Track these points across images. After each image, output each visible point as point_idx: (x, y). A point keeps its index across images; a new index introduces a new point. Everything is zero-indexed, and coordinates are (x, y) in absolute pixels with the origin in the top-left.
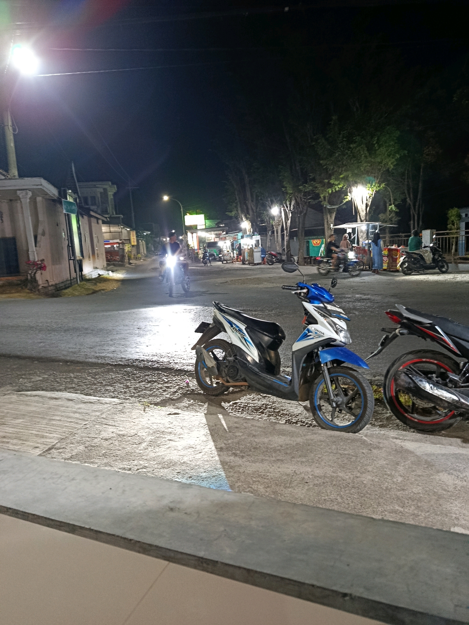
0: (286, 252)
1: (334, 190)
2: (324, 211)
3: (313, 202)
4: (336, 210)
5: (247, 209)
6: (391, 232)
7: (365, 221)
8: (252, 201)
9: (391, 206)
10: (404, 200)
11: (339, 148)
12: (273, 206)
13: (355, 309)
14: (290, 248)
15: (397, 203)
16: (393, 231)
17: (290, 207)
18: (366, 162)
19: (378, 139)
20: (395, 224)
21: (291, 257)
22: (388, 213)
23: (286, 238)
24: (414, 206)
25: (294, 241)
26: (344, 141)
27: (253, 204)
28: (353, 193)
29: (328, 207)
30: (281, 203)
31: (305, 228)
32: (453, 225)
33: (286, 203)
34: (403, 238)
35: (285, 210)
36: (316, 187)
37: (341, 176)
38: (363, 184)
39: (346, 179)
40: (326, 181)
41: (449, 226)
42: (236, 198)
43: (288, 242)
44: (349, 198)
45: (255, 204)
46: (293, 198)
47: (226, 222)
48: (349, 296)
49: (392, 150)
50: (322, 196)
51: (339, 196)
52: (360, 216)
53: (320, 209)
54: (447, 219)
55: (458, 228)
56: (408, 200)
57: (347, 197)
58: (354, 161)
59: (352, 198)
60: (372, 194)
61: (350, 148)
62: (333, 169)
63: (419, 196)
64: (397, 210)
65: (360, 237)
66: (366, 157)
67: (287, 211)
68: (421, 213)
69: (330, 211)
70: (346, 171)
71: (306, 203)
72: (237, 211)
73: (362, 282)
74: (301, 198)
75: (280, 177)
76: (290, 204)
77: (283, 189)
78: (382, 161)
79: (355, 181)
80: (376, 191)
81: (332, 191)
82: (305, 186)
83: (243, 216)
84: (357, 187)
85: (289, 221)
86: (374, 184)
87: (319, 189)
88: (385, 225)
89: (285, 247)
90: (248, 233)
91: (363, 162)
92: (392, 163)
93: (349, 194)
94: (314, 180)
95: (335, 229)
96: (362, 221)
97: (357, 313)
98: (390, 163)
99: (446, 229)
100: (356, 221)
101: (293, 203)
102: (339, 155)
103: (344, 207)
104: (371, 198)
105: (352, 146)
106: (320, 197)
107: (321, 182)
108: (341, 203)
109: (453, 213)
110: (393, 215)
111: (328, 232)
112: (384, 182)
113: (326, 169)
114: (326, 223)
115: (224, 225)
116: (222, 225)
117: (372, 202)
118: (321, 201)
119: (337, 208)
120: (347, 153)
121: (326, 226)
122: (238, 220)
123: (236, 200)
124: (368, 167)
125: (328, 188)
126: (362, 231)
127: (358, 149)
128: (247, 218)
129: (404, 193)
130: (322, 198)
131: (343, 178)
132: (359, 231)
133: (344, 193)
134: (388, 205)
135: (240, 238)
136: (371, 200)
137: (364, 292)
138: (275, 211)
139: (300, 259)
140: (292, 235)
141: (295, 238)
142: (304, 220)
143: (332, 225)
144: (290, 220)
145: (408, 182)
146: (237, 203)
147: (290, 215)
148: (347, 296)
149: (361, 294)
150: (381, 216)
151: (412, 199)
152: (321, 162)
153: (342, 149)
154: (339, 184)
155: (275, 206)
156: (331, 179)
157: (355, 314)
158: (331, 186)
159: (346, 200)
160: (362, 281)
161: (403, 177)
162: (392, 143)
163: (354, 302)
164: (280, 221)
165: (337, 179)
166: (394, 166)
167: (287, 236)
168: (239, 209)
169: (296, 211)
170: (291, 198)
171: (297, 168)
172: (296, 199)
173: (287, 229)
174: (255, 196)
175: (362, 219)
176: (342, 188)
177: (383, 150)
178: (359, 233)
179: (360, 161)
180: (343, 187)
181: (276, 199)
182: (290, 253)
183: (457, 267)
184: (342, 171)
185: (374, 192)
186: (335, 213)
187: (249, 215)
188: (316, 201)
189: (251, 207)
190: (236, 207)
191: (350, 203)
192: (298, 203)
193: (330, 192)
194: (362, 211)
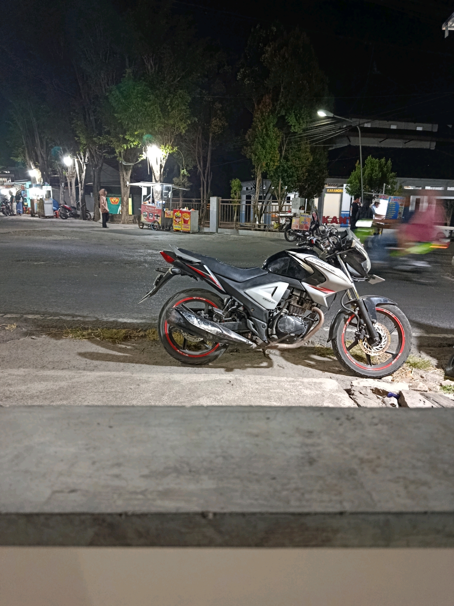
0: (81, 206)
1: (129, 146)
2: (120, 167)
3: (108, 156)
4: (131, 167)
5: (36, 155)
6: (184, 197)
7: (159, 182)
8: (42, 148)
9: (183, 171)
10: (195, 167)
11: (133, 103)
12: (66, 155)
13: (145, 262)
14: (85, 202)
15: (189, 169)
16: (185, 195)
17: (84, 159)
18: (160, 122)
19: (171, 102)
20: (187, 188)
21: (87, 213)
22: (181, 177)
23: (81, 192)
24: (204, 173)
25: (90, 196)
26: (138, 97)
27: (43, 151)
28: (148, 152)
29: (124, 164)
30: (74, 154)
31: (100, 183)
32: (236, 194)
33: (79, 154)
34: (194, 203)
35: (78, 162)
36: (112, 141)
37: (136, 133)
38: (157, 144)
39: (140, 137)
40: (121, 136)
41: (232, 195)
42: (23, 142)
43: (83, 196)
44: (144, 157)
45: (45, 151)
46: (88, 150)
47: (13, 168)
48: (142, 251)
49: (184, 115)
50: (117, 151)
51: (135, 154)
52: (155, 177)
53: (116, 166)
54: (231, 188)
55: (240, 198)
56: (198, 166)
57: (142, 155)
58: (148, 119)
59: (147, 157)
60: (166, 156)
61: (145, 106)
62: (128, 124)
63: (208, 165)
64: (189, 175)
65: (155, 197)
66: (159, 117)
67: (82, 163)
68: (209, 181)
69: (126, 168)
70: (141, 128)
71: (101, 157)
72: (25, 157)
73: (156, 240)
74: (95, 151)
75: (73, 126)
76: (85, 156)
77: (76, 139)
78: (175, 124)
79: (149, 141)
80: (169, 153)
81: (127, 147)
82: (100, 138)
83: (31, 164)
84: (152, 146)
85: (84, 174)
86: (167, 146)
87: (114, 144)
88: (177, 188)
89: (80, 201)
90: (38, 183)
91: (157, 122)
92: (183, 128)
93: (144, 152)
94: (108, 133)
95: (131, 186)
96: (156, 181)
97: (147, 265)
98: (181, 128)
99: (230, 198)
100: (151, 181)
101: (87, 155)
102: (133, 111)
103: (140, 166)
104: (165, 159)
105: (146, 103)
106: (116, 153)
107: (116, 136)
108: (136, 162)
109: (235, 183)
110: (186, 179)
111: (124, 190)
112: (177, 146)
113: (121, 123)
114: (122, 180)
115: (9, 172)
116: (6, 172)
117: (165, 164)
118: (117, 157)
119: (133, 166)
120: (142, 110)
121: (122, 183)
122: (26, 167)
123: (23, 144)
124: (162, 128)
125: (123, 144)
126: (157, 192)
127: (152, 108)
128: (36, 167)
129: (196, 160)
130: (118, 153)
131: (138, 136)
132: (154, 190)
133: (138, 151)
134: (181, 169)
135: (29, 187)
136: (165, 162)
137: (156, 248)
138: (68, 161)
139: (96, 215)
140: (88, 190)
141: (91, 194)
142: (99, 175)
143: (128, 183)
144: (84, 172)
145: (198, 149)
146: (24, 149)
147: (85, 168)
148: (139, 251)
149: (153, 250)
150: (175, 179)
151: (202, 166)
152: (116, 115)
153: (136, 105)
154: (134, 141)
155: (67, 156)
156: (126, 135)
157: (145, 266)
158: (126, 141)
159: (142, 158)
160: (156, 239)
161: (195, 144)
162: (183, 108)
163: (146, 256)
164: (73, 173)
165: (132, 135)
166: (186, 131)
167: (81, 189)
168: (27, 154)
169: (91, 164)
170: (86, 149)
171: (91, 118)
172: (90, 151)
173: (81, 182)
174: (45, 143)
175: (157, 180)
176: (137, 146)
177: (175, 112)
178: (154, 194)
179: (154, 121)
180: (138, 144)
181: (68, 149)
182: (86, 208)
183: (238, 232)
184: (136, 127)
185: (168, 154)
186: (131, 171)
187: (39, 163)
188: (112, 156)
189: (41, 154)
190: (23, 152)
191: (145, 162)
192: (93, 156)
193: (125, 147)
194: (157, 172)
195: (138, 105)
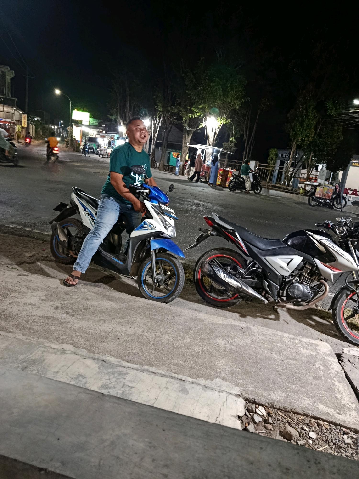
0: (151, 157)
1: (193, 116)
2: (184, 131)
3: (176, 122)
4: (192, 132)
5: (125, 117)
6: (229, 158)
7: (212, 145)
8: (130, 111)
9: (232, 138)
10: (242, 136)
11: (202, 83)
12: (146, 118)
13: (191, 210)
14: (154, 155)
15: (236, 136)
16: (230, 157)
17: (159, 123)
18: (220, 99)
19: (231, 84)
20: (232, 152)
21: (155, 163)
22: (230, 143)
23: (153, 147)
24: (248, 141)
25: (159, 150)
26: (206, 78)
27: (130, 113)
28: (207, 122)
29: (187, 129)
30: (153, 118)
31: (168, 141)
32: (272, 160)
33: (156, 118)
34: (236, 164)
35: (155, 124)
36: (181, 111)
37: (200, 107)
38: (215, 116)
39: (203, 110)
40: (189, 107)
41: (268, 161)
42: (117, 105)
43: (154, 150)
44: (203, 125)
45: (132, 113)
46: (162, 116)
47: (108, 123)
48: (190, 200)
49: (239, 95)
50: (184, 119)
51: (197, 122)
52: (209, 141)
53: (181, 128)
54: (268, 155)
55: (275, 164)
56: (245, 135)
57: (202, 124)
58: (211, 96)
59: (205, 126)
60: (220, 126)
61: (210, 86)
62: (195, 99)
63: (253, 135)
64: (236, 142)
65: (206, 157)
66: (220, 95)
67: (156, 125)
68: (251, 148)
69: (188, 132)
70: (205, 103)
71: (171, 122)
72: (117, 115)
73: (202, 192)
74: (168, 117)
75: (154, 96)
76: (159, 120)
77: (156, 107)
78: (232, 101)
79: (209, 113)
80: (223, 124)
81: (192, 117)
82: (172, 108)
83: (121, 122)
84: (210, 118)
85: (157, 133)
86: (223, 118)
87: (183, 113)
88: (225, 151)
89: (151, 154)
90: (123, 136)
91: (218, 99)
92: (238, 105)
93: (204, 122)
94: (179, 104)
95: (190, 147)
96: (210, 145)
97: (192, 214)
98: (236, 105)
99: (267, 163)
100: (205, 144)
101: (162, 119)
102: (201, 89)
103: (199, 131)
104: (219, 128)
105: (211, 84)
106: (182, 120)
107: (185, 108)
108: (196, 128)
109: (273, 151)
110: (233, 145)
111: (184, 149)
112: (230, 119)
113: (190, 98)
114: (184, 141)
115: (105, 125)
116: (103, 125)
117: (219, 132)
118: (183, 123)
119: (194, 131)
120: (207, 89)
121: (183, 143)
122: (117, 124)
123: (118, 107)
124: (221, 104)
125: (189, 114)
126: (208, 153)
127: (215, 88)
128: (124, 124)
129: (243, 130)
130: (184, 120)
131: (201, 108)
132: (207, 151)
133: (199, 120)
134: (230, 136)
135: (116, 139)
136: (219, 130)
137: (201, 199)
138: (147, 122)
139: (161, 166)
140: (157, 145)
141: (160, 148)
142: (168, 135)
143: (188, 143)
144: (157, 132)
145: (247, 122)
146: (117, 110)
147: (158, 129)
148: (188, 200)
149: (198, 200)
150: (224, 144)
151: (247, 135)
152: (187, 91)
153: (204, 85)
154: (198, 112)
155: (147, 119)
156: (192, 107)
157: (190, 214)
158: (192, 112)
159: (201, 126)
160: (202, 190)
161: (245, 118)
162: (240, 89)
163: (192, 205)
164: (149, 132)
165: (197, 108)
166: (239, 107)
167: (153, 145)
168: (119, 114)
169: (163, 126)
170: (161, 115)
171: (169, 92)
172: (164, 117)
173: (154, 139)
174: (132, 107)
175: (210, 143)
176: (199, 116)
177: (233, 93)
178: (206, 154)
179: (215, 98)
180: (200, 115)
181: (149, 113)
182: (154, 159)
183: (268, 191)
184: (201, 102)
185: (222, 124)
186: (191, 134)
187: (126, 122)
188: (180, 122)
189: (129, 115)
190: (116, 112)
191: (204, 129)
192: (166, 121)
193: (190, 117)
194: (211, 137)
195: (205, 85)
